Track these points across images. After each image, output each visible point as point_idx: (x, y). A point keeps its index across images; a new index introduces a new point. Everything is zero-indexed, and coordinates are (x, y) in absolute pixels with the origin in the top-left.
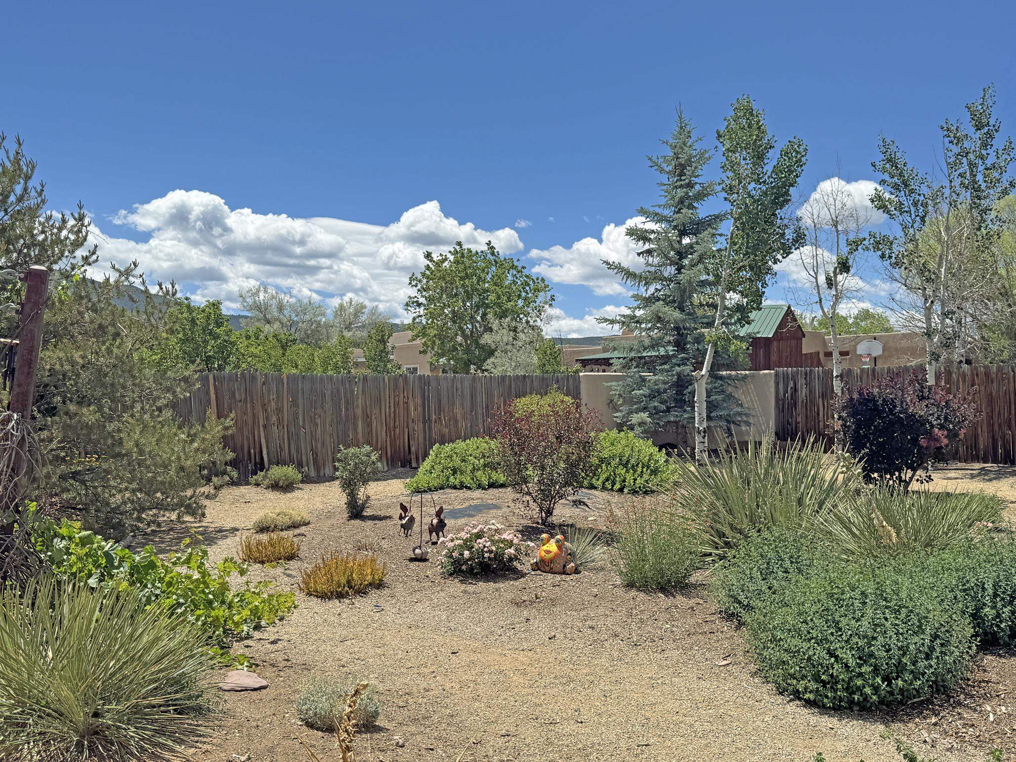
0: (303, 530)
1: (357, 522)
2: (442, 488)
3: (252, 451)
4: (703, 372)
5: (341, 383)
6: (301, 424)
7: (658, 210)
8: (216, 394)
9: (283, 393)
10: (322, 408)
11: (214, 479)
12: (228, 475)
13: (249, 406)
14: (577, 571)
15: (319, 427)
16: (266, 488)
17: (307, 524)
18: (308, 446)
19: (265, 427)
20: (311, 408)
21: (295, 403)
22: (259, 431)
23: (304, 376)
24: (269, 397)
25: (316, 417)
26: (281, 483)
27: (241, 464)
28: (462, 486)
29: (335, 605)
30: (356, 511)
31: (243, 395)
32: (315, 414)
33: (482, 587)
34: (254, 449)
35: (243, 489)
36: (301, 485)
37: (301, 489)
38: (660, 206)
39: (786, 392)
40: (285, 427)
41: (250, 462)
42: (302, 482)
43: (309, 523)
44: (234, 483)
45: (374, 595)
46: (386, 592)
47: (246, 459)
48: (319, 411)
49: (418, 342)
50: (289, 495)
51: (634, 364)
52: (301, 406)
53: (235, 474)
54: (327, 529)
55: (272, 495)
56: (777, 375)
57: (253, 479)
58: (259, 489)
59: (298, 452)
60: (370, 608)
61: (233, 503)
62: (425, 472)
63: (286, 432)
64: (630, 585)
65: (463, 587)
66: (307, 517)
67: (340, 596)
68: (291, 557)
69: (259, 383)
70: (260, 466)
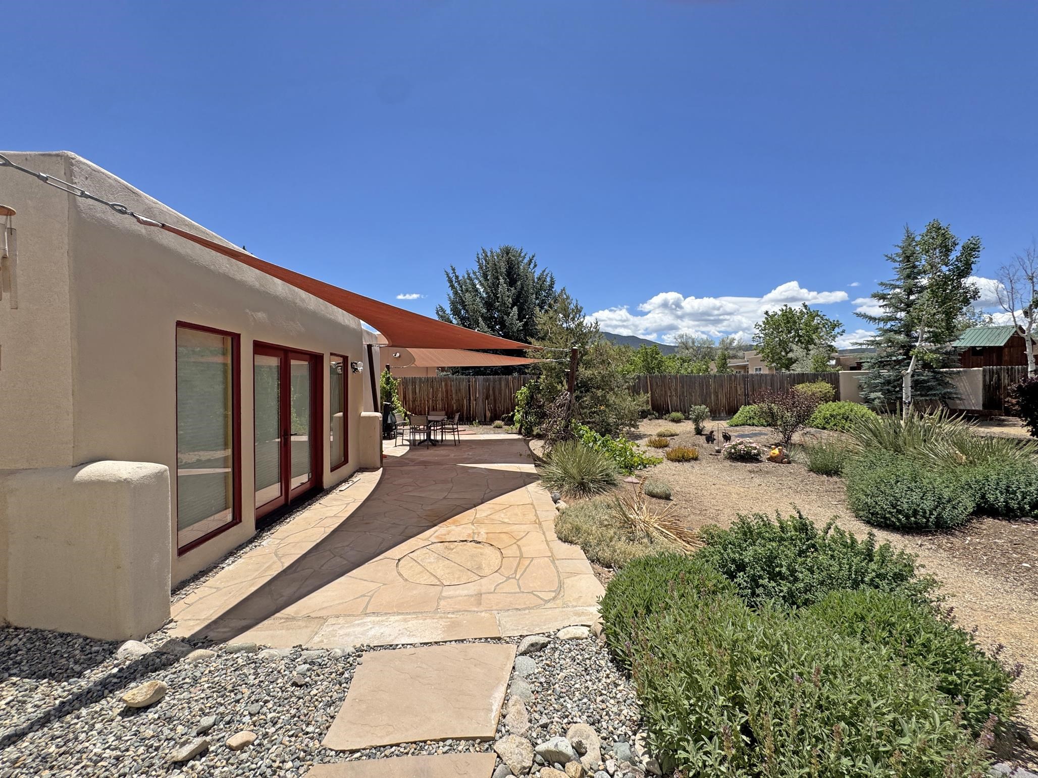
0: (675, 437)
1: (698, 436)
2: (744, 425)
3: (665, 406)
4: (909, 371)
5: (704, 378)
6: (685, 395)
7: (892, 282)
8: (650, 382)
9: (678, 383)
10: (695, 388)
11: (649, 416)
12: (654, 415)
13: (663, 388)
14: (789, 463)
15: (694, 397)
16: (669, 421)
17: (677, 435)
18: (689, 404)
19: (670, 397)
20: (690, 388)
21: (683, 387)
22: (667, 398)
23: (688, 375)
24: (672, 384)
25: (692, 392)
26: (675, 419)
27: (660, 411)
28: (753, 425)
29: (677, 464)
30: (699, 432)
31: (661, 384)
33: (739, 464)
35: (660, 421)
37: (684, 422)
38: (893, 280)
39: (991, 380)
40: (679, 397)
41: (664, 410)
42: (685, 419)
44: (656, 418)
45: (693, 463)
46: (698, 462)
47: (662, 409)
48: (693, 390)
49: (760, 355)
51: (877, 366)
52: (685, 388)
53: (657, 415)
54: (685, 438)
55: (671, 424)
56: (984, 371)
57: (664, 417)
58: (666, 421)
59: (684, 407)
60: (689, 467)
62: (737, 417)
63: (679, 399)
64: (811, 470)
65: (730, 463)
66: (678, 433)
67: (679, 461)
68: (666, 446)
69: (667, 378)
70: (668, 412)
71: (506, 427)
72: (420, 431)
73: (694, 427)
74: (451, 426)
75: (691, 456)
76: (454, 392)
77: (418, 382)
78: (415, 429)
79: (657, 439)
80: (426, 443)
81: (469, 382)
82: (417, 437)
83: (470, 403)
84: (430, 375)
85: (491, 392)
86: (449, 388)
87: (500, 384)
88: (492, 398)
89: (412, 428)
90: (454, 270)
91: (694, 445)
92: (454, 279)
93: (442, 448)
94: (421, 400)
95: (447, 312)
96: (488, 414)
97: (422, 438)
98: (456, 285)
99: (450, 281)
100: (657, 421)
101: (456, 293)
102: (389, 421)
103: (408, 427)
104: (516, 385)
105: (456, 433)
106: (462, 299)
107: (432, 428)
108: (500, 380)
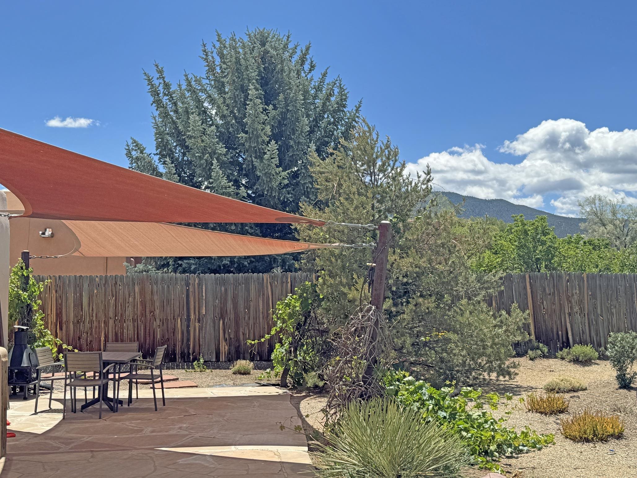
0: (580, 394)
1: (624, 391)
3: (560, 332)
5: (633, 280)
6: (599, 312)
8: (531, 288)
9: (584, 289)
10: (617, 300)
11: (530, 352)
12: (541, 350)
13: (556, 298)
15: (615, 316)
16: (569, 362)
17: (583, 390)
18: (605, 330)
19: (570, 314)
20: (608, 300)
21: (594, 296)
22: (565, 318)
23: (601, 275)
24: (572, 291)
25: (612, 307)
26: (581, 359)
27: (551, 342)
30: (625, 383)
31: (552, 290)
32: (611, 305)
34: (562, 331)
35: (551, 361)
36: (598, 361)
37: (598, 364)
40: (586, 315)
41: (559, 341)
42: (599, 358)
43: (586, 389)
44: (544, 356)
45: (613, 444)
46: (623, 442)
47: (555, 339)
48: (615, 302)
50: (587, 368)
52: (599, 299)
53: (546, 349)
54: (597, 395)
55: (573, 367)
57: (559, 353)
58: (563, 362)
59: (597, 335)
60: (606, 451)
61: (541, 371)
63: (586, 319)
66: (585, 384)
67: (587, 440)
68: (561, 412)
69: (564, 280)
70: (567, 344)
71: (258, 373)
72: (85, 383)
73: (615, 373)
74: (148, 372)
75: (611, 431)
76: (157, 304)
77: (86, 286)
78: (76, 377)
79: (545, 396)
80: (97, 406)
81: (188, 285)
82: (80, 394)
83: (188, 326)
84: (111, 273)
85: (230, 306)
86: (148, 297)
87: (248, 290)
88: (232, 316)
89: (71, 377)
90: (161, 72)
91: (617, 409)
92: (161, 88)
93: (130, 415)
94: (91, 322)
95: (147, 151)
96: (224, 348)
97: (90, 396)
98: (165, 100)
99: (155, 93)
100: (546, 362)
101: (165, 115)
102: (25, 363)
103: (62, 375)
104: (277, 291)
105: (158, 385)
106: (176, 128)
107: (111, 376)
108: (247, 282)
